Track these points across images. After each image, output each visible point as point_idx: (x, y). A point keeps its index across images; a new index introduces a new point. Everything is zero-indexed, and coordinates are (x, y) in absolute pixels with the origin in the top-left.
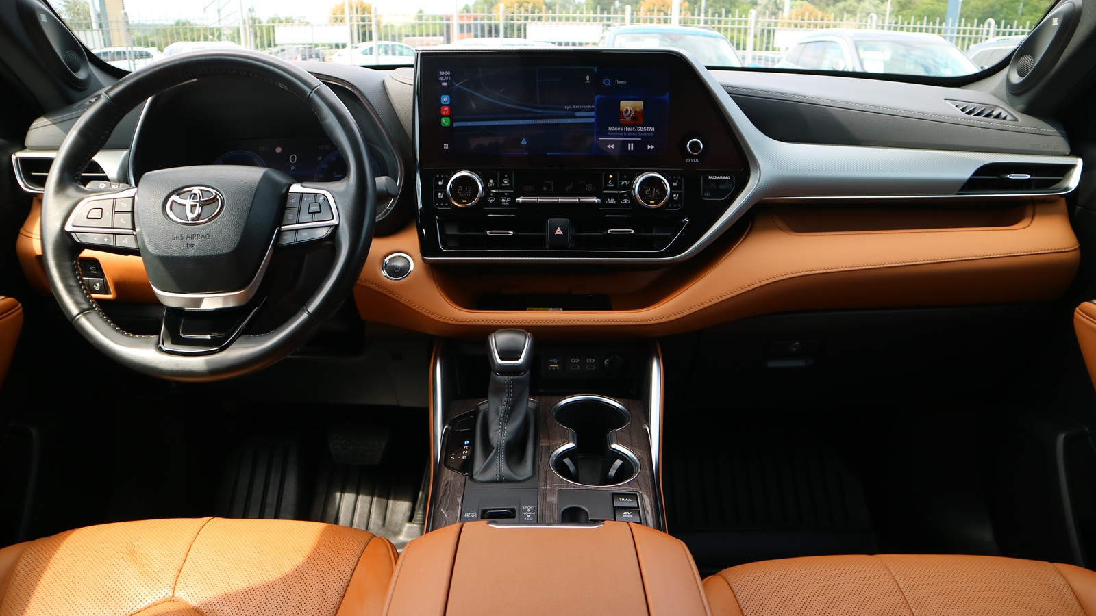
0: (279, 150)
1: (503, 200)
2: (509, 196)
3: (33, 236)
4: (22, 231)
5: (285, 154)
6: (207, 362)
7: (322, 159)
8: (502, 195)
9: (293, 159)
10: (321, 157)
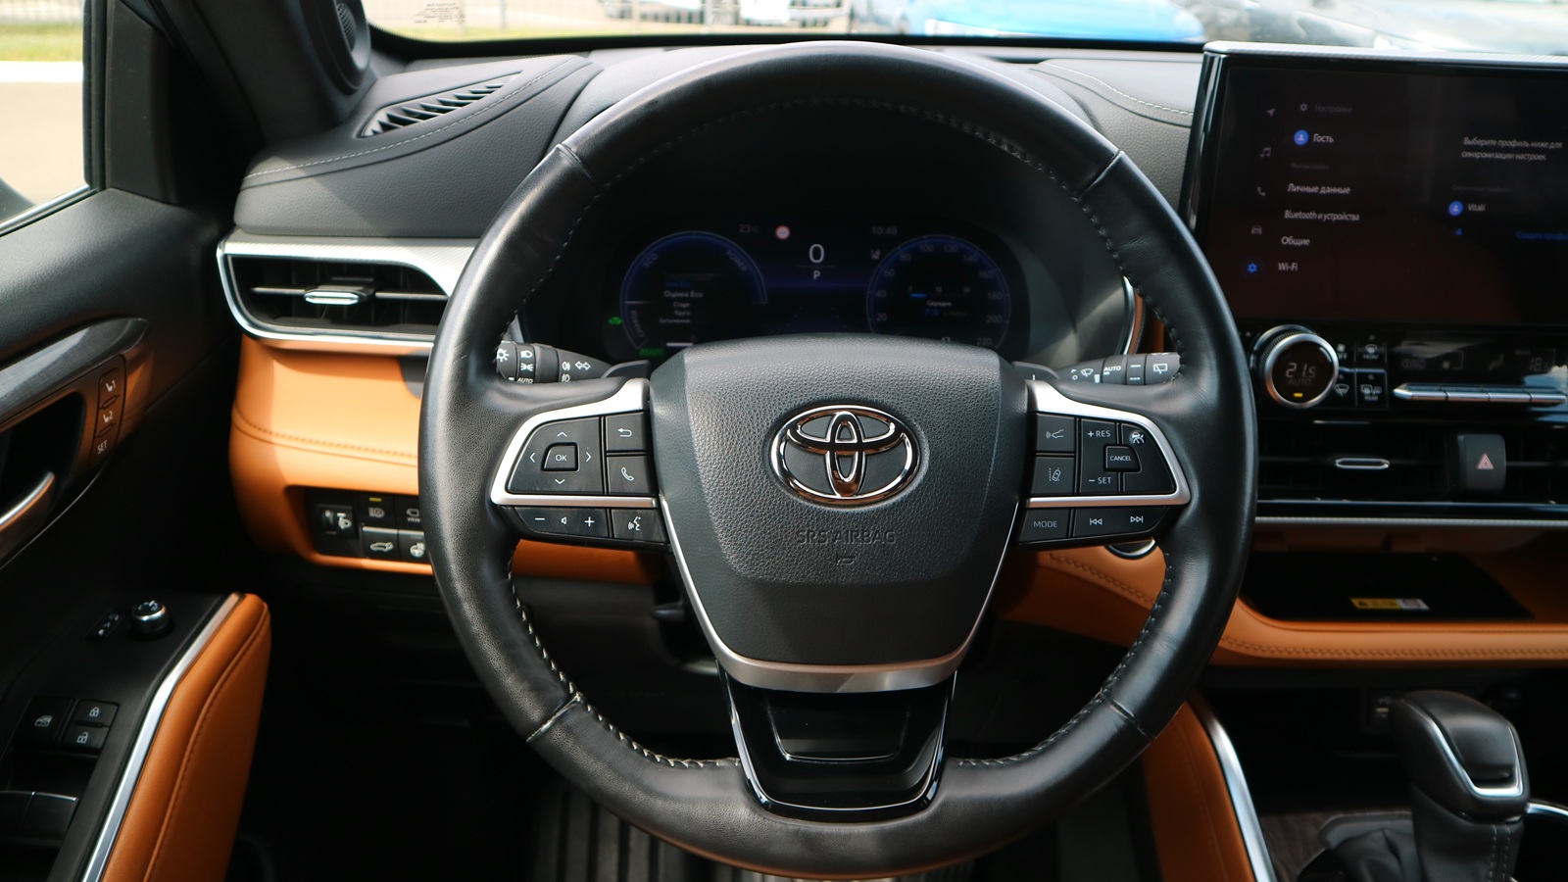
0: (783, 233)
1: (1367, 391)
2: (1377, 381)
3: (274, 439)
4: (237, 419)
5: (798, 243)
6: (885, 837)
7: (881, 257)
8: (1363, 379)
9: (817, 254)
10: (878, 253)
